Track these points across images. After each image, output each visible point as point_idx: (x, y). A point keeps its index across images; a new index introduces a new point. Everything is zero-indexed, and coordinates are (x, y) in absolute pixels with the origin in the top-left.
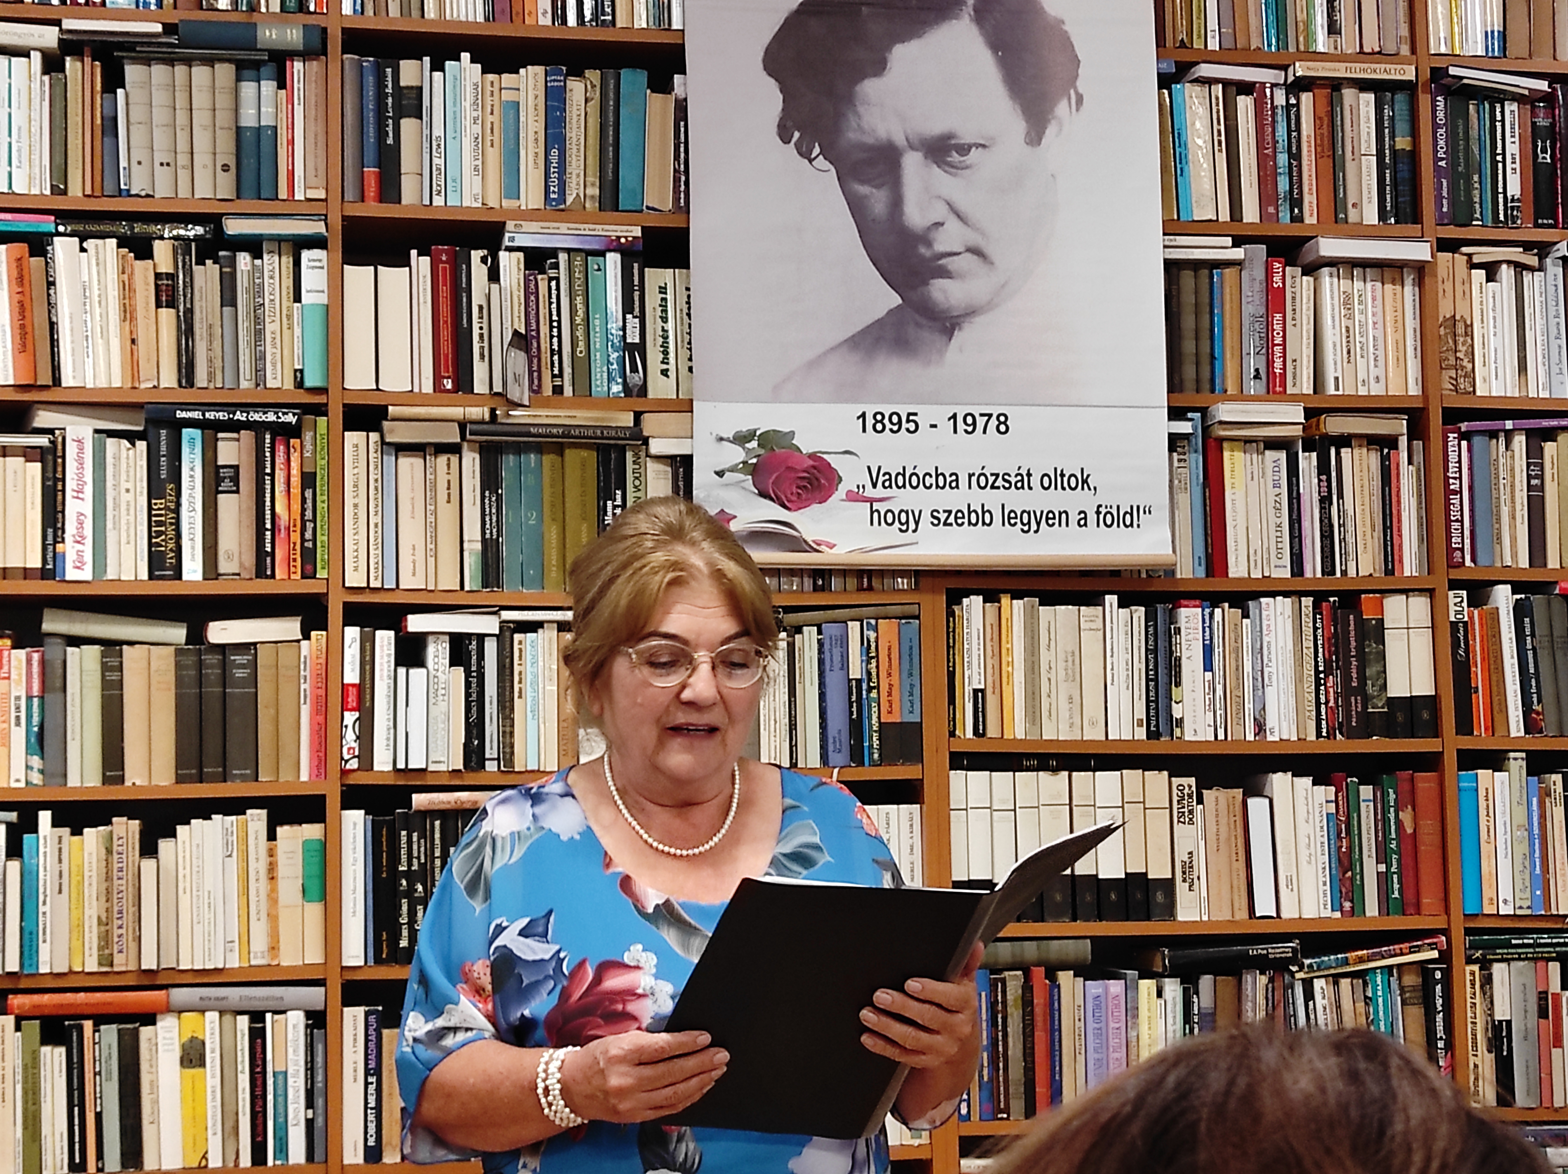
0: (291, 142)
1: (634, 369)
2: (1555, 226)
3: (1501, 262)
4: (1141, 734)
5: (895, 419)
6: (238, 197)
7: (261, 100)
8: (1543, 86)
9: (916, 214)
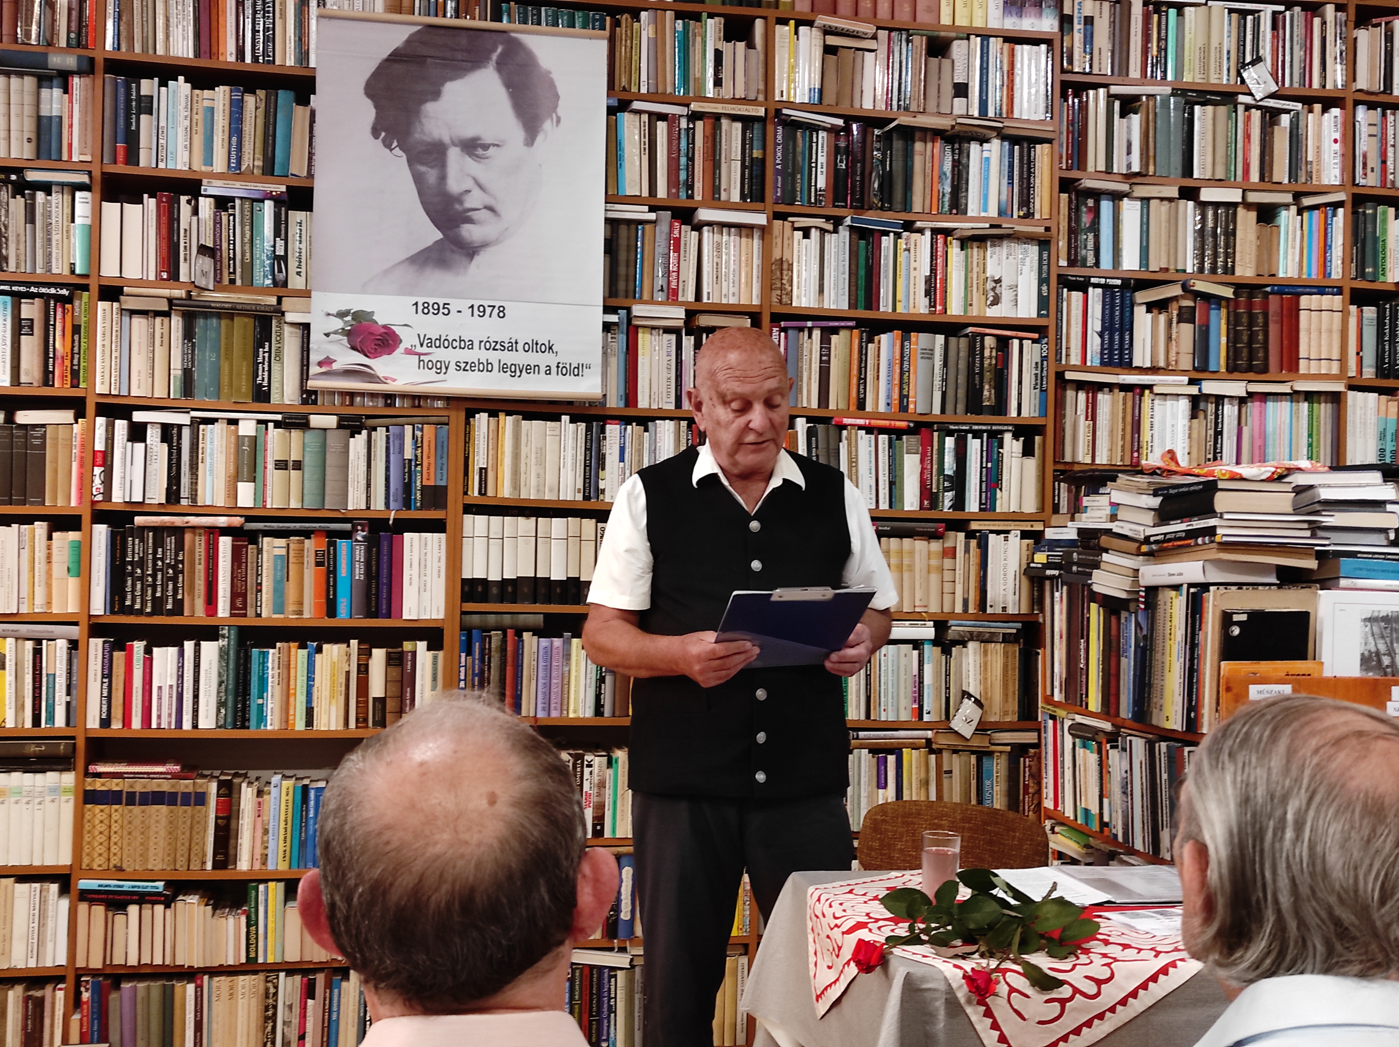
0: (71, 126)
1: (280, 271)
2: (846, 207)
3: (811, 227)
4: (580, 497)
5: (436, 307)
6: (38, 158)
7: (52, 101)
8: (839, 122)
9: (454, 185)
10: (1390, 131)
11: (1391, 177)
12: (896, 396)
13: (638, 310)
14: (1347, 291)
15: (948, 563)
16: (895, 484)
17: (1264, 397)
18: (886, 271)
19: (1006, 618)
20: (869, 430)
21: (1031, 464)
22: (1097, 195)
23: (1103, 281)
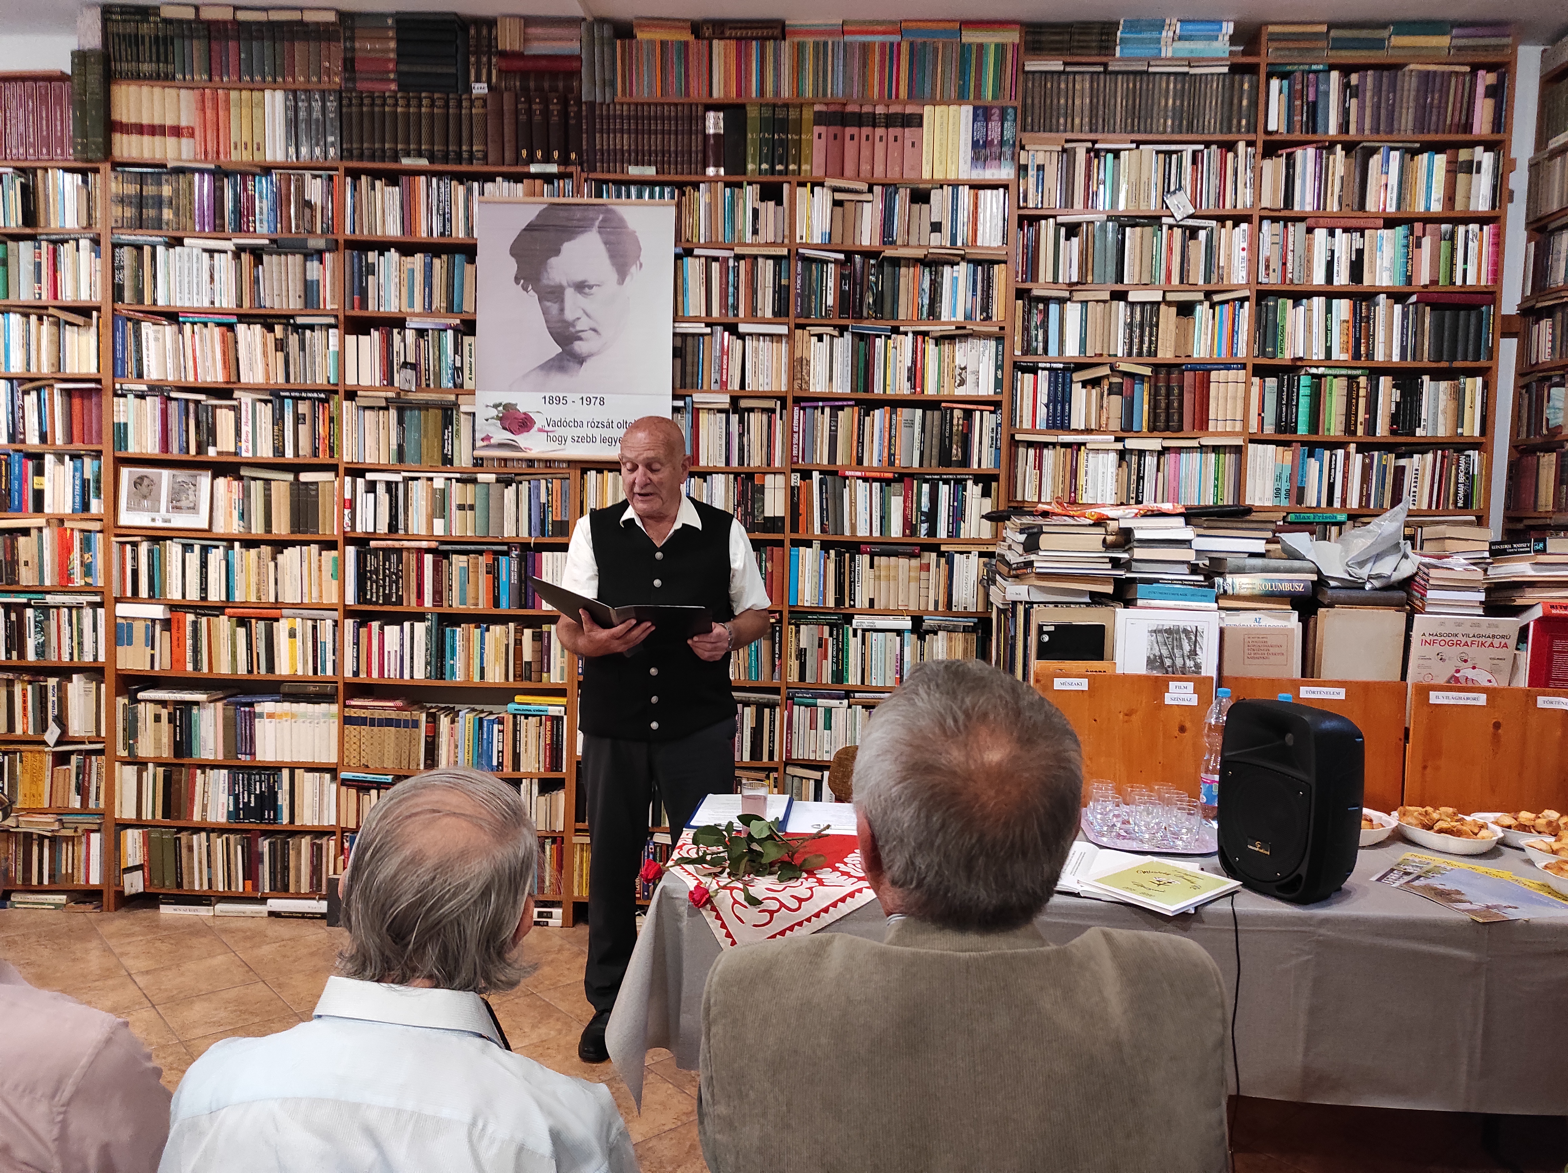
0: (325, 286)
1: (458, 377)
2: (849, 318)
3: (823, 334)
6: (305, 308)
7: (314, 269)
8: (841, 256)
9: (569, 315)
10: (1290, 239)
11: (1290, 276)
12: (886, 454)
13: (699, 397)
14: (1250, 367)
15: (924, 575)
16: (885, 518)
17: (1179, 450)
18: (879, 364)
19: (966, 615)
20: (865, 480)
21: (989, 501)
22: (1046, 300)
23: (1048, 365)
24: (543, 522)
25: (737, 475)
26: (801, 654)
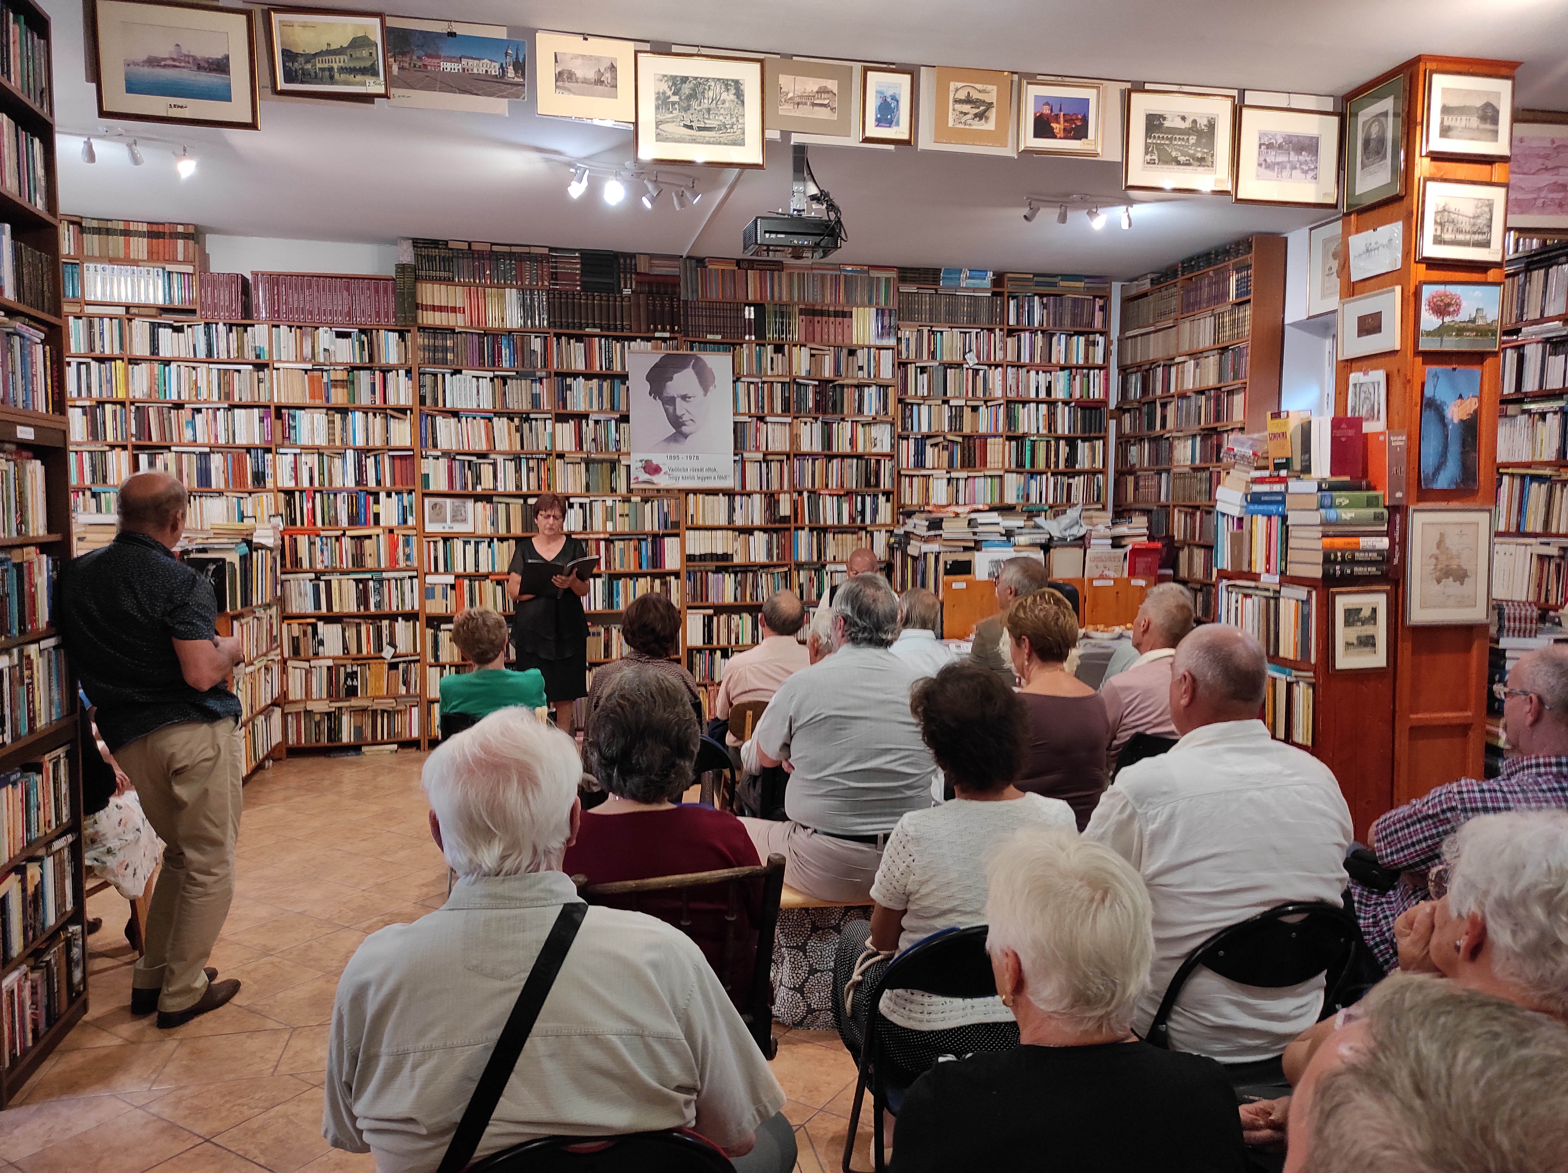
0: (544, 397)
1: (618, 445)
2: (819, 413)
3: (807, 421)
4: (727, 523)
6: (533, 409)
7: (537, 388)
8: (817, 383)
9: (679, 413)
10: (1020, 376)
11: (1020, 393)
12: (839, 482)
13: (746, 455)
14: (1004, 436)
16: (840, 514)
17: (974, 477)
18: (835, 436)
20: (830, 495)
21: (889, 505)
22: (912, 404)
23: (914, 436)
24: (666, 522)
25: (766, 495)
26: (801, 586)
